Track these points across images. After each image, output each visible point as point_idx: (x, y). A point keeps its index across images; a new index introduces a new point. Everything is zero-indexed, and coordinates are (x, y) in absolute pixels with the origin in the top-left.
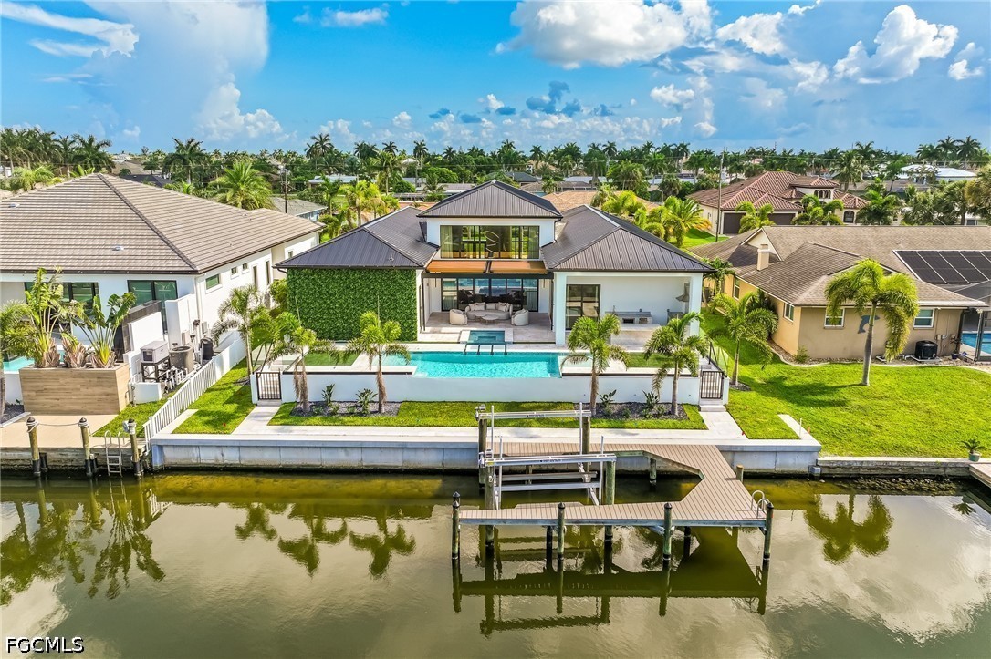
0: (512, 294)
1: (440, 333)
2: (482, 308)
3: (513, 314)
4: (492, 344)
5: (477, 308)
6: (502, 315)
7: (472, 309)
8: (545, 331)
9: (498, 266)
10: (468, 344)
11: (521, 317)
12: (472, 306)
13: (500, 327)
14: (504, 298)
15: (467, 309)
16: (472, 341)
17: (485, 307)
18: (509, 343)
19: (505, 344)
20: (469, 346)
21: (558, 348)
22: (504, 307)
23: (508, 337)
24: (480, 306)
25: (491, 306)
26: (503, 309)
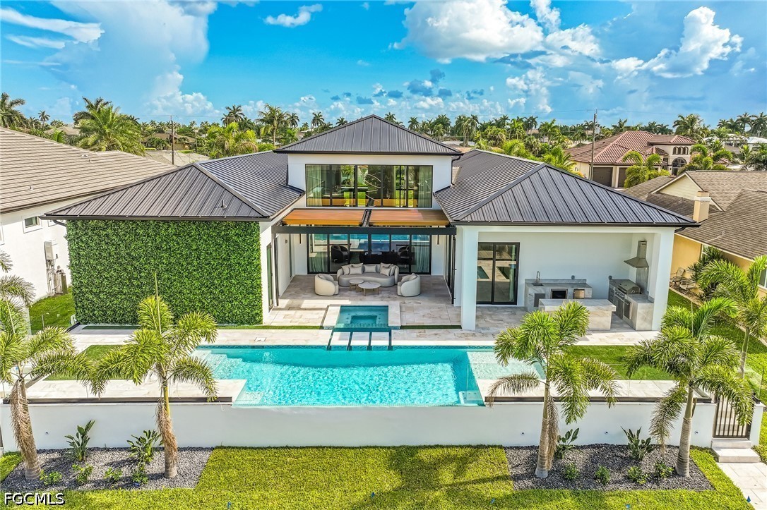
0: (396, 250)
1: (299, 308)
2: (359, 271)
3: (399, 280)
4: (371, 331)
5: (353, 271)
6: (386, 281)
7: (347, 272)
8: (443, 305)
9: (381, 217)
10: (335, 330)
11: (410, 284)
12: (346, 268)
13: (382, 299)
14: (387, 258)
15: (340, 272)
16: (342, 326)
17: (363, 270)
18: (395, 328)
19: (389, 330)
20: (337, 334)
21: (466, 337)
22: (387, 270)
23: (394, 319)
24: (357, 269)
25: (370, 268)
26: (386, 272)
